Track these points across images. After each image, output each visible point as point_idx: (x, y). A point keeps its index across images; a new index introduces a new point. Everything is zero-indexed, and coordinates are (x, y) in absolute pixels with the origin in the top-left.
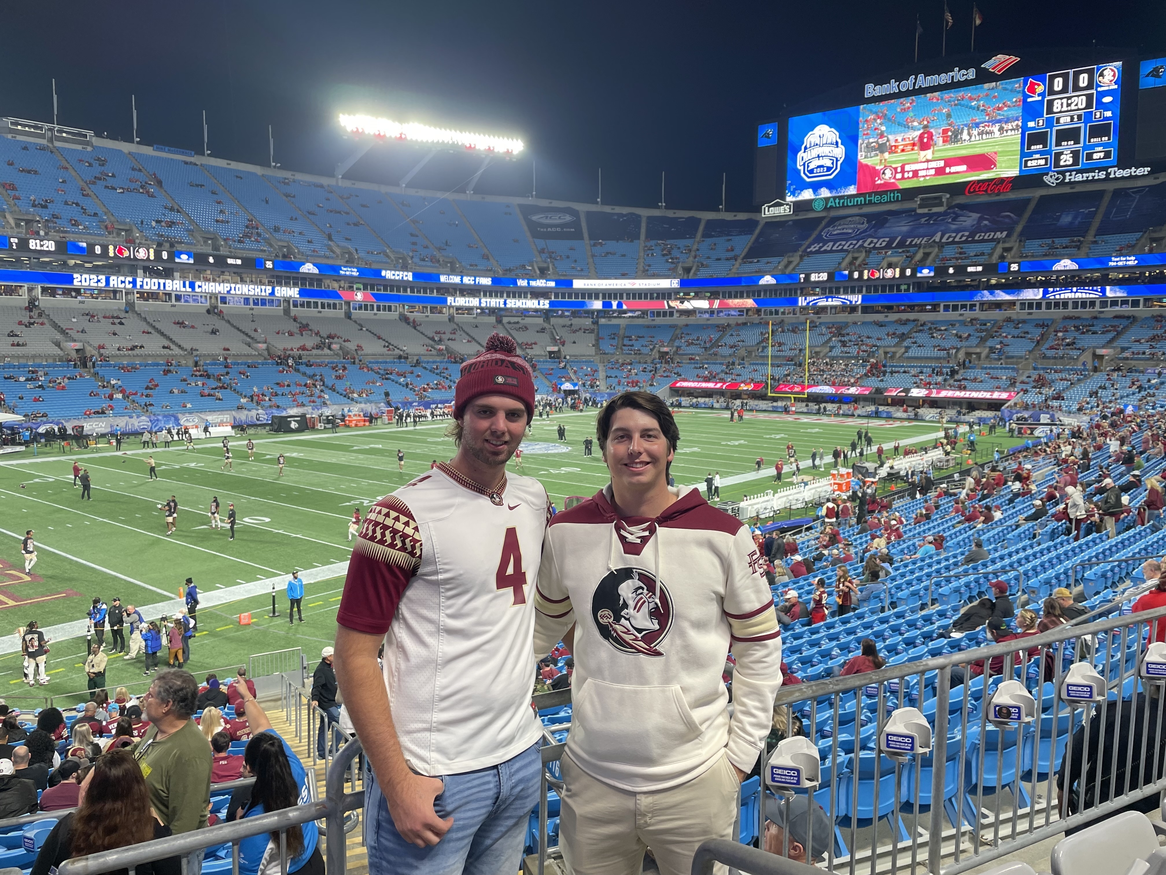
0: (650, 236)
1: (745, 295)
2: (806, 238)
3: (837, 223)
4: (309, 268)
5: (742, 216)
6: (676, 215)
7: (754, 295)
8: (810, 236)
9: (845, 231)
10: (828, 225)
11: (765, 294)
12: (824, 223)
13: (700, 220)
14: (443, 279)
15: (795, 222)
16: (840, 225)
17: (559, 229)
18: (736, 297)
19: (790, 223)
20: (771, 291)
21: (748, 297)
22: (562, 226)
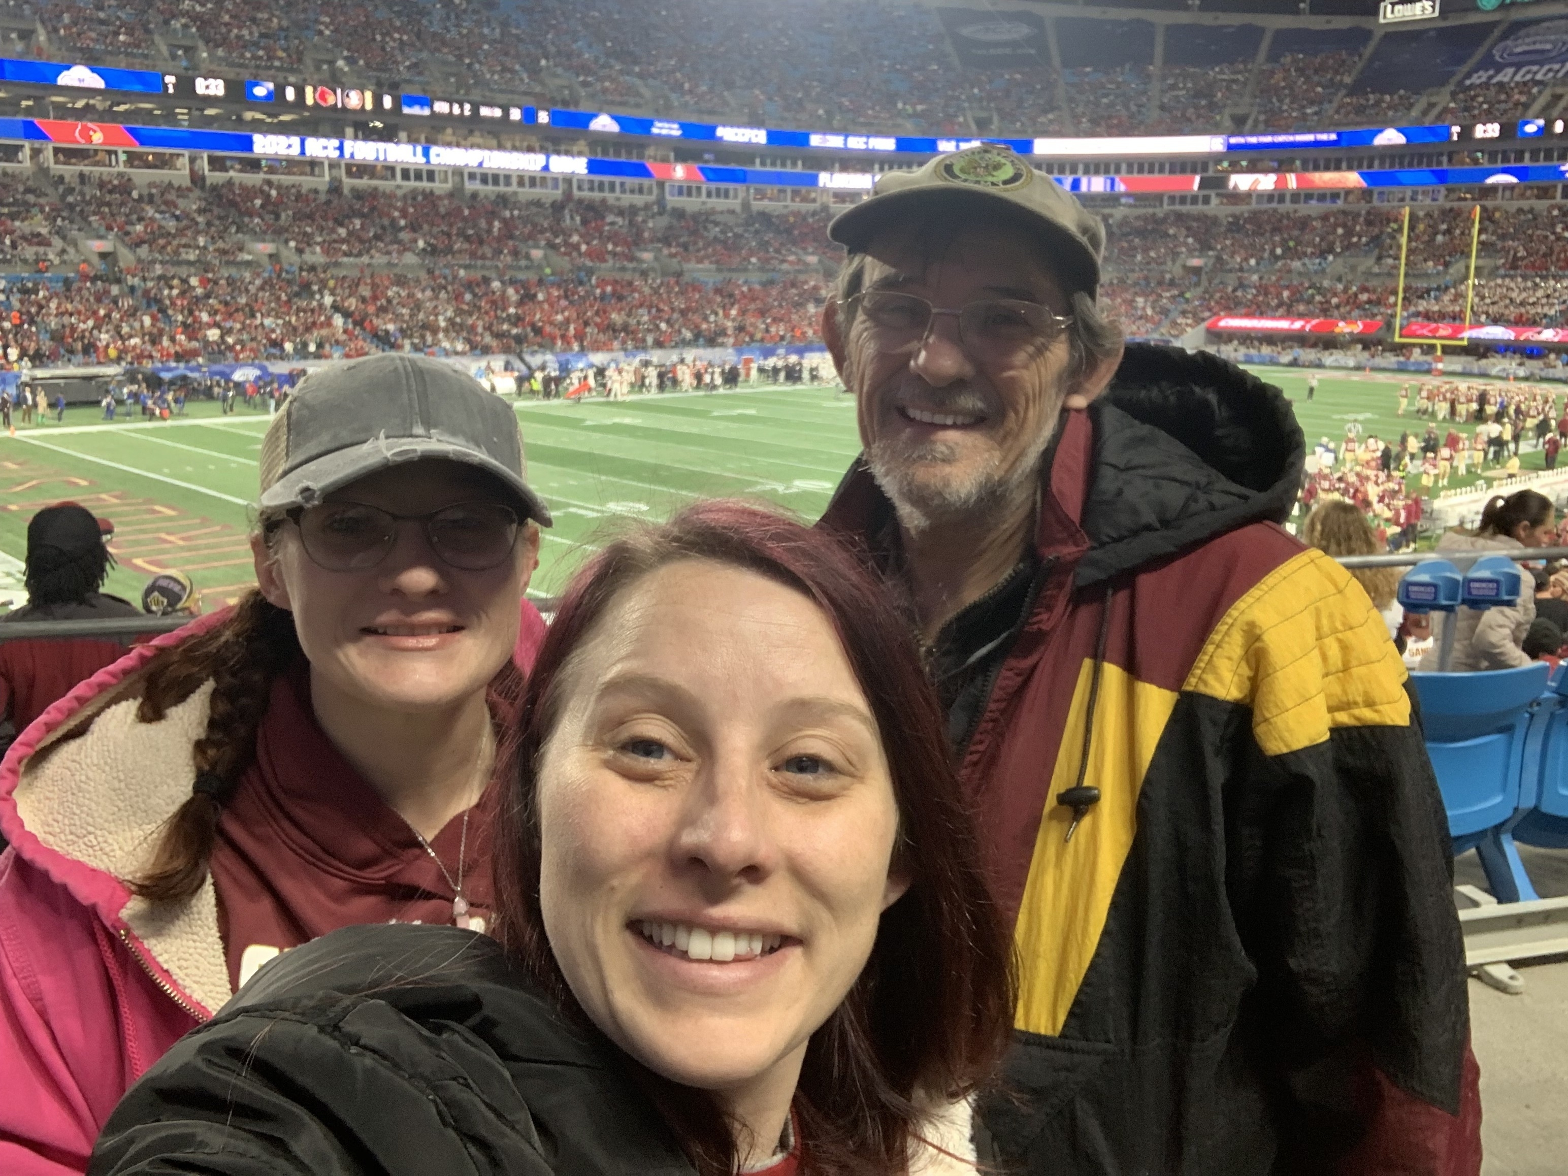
0: (1170, 59)
1: (1344, 165)
2: (1461, 61)
3: (1522, 33)
4: (604, 123)
5: (1342, 22)
6: (1219, 22)
7: (1360, 166)
8: (1470, 56)
9: (1538, 47)
10: (1504, 37)
11: (1382, 164)
12: (1497, 33)
13: (1261, 31)
14: (815, 140)
15: (1441, 31)
16: (1528, 36)
17: (1008, 51)
18: (1327, 169)
19: (1432, 33)
20: (1392, 158)
21: (1350, 168)
22: (1014, 44)
